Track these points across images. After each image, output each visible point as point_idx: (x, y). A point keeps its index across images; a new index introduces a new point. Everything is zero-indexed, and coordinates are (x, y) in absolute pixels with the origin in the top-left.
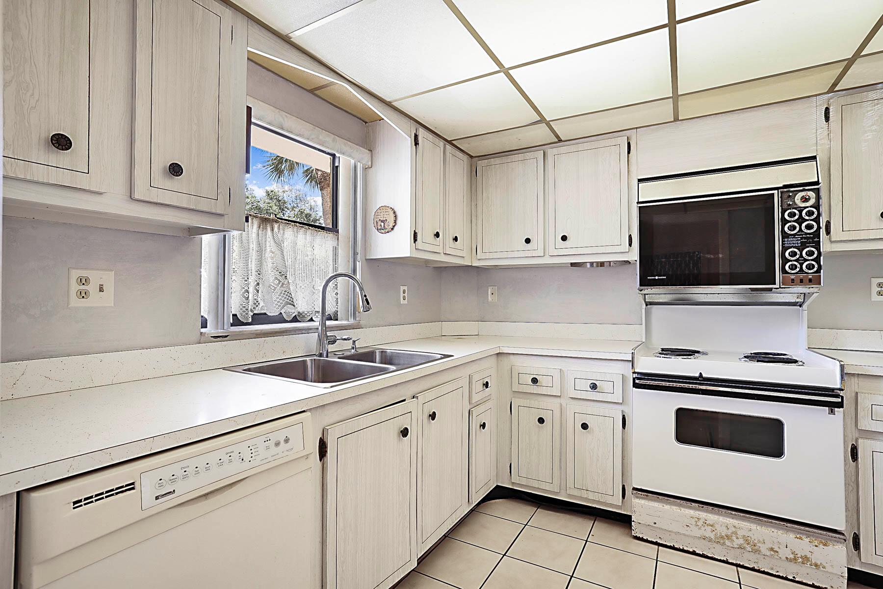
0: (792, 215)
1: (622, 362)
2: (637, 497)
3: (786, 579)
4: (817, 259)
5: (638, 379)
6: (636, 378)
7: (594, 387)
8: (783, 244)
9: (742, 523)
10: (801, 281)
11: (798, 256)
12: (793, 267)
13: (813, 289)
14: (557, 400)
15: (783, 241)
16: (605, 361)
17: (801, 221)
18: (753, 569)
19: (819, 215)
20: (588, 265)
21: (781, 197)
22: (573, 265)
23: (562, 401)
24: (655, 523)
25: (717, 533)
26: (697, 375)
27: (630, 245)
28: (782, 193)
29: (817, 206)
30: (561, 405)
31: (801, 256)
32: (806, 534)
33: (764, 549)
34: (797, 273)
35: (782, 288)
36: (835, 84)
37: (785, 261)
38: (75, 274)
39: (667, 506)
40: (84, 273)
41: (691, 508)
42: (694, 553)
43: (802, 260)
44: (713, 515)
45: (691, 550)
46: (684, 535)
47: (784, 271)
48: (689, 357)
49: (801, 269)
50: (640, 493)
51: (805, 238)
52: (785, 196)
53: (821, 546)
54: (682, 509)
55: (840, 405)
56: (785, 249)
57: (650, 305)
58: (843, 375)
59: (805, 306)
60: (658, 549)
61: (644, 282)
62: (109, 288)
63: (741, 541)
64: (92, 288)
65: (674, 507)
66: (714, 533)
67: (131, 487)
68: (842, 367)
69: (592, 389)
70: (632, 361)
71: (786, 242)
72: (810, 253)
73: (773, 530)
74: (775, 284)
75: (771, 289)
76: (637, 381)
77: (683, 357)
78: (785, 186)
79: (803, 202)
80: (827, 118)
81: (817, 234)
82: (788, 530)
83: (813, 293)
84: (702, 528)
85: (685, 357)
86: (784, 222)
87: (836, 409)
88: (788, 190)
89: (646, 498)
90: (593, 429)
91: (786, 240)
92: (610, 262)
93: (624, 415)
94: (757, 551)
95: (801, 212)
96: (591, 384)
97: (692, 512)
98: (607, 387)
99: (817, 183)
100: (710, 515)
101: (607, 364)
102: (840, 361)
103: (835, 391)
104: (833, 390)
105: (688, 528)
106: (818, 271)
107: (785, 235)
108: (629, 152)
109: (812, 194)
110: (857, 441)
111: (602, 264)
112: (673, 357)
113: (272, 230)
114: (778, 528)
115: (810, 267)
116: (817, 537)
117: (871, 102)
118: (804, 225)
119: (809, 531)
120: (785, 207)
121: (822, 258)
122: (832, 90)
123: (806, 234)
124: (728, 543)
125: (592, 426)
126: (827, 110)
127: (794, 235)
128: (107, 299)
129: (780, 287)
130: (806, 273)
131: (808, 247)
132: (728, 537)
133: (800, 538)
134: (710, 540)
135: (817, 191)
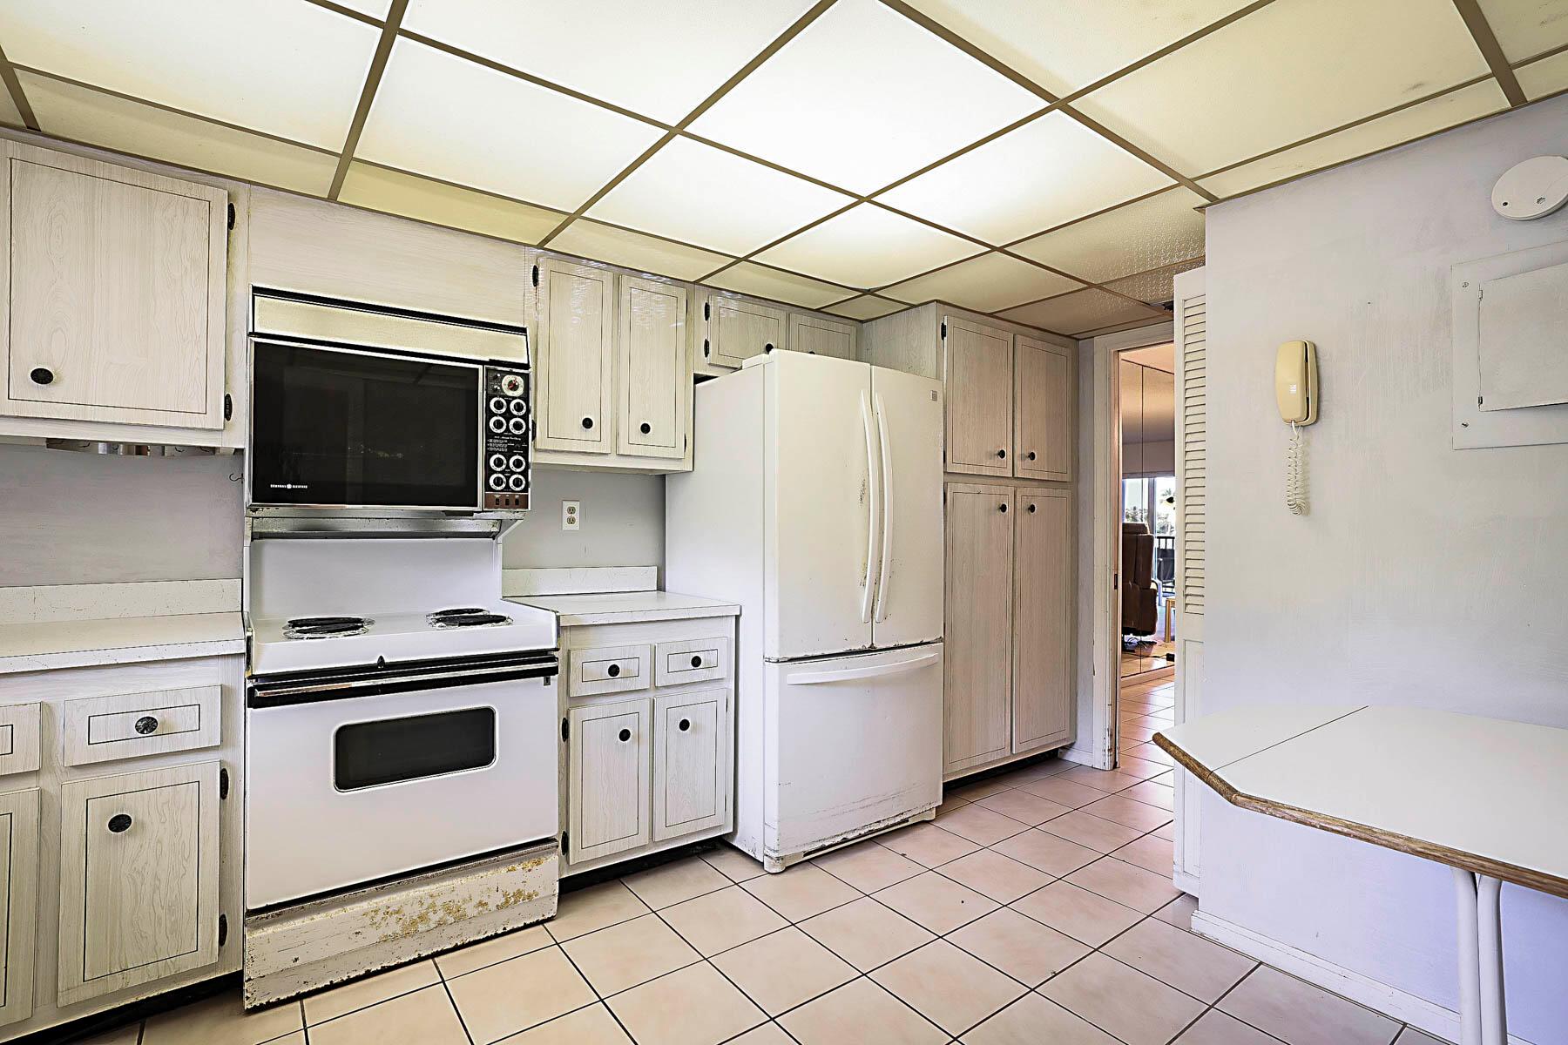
0: (499, 405)
1: (221, 661)
2: (257, 927)
3: (497, 936)
4: (524, 473)
5: (260, 688)
6: (256, 687)
7: (148, 725)
8: (487, 447)
9: (441, 884)
10: (507, 502)
11: (504, 467)
12: (498, 482)
13: (518, 514)
14: (32, 783)
15: (487, 442)
16: (176, 664)
17: (508, 416)
18: (456, 948)
19: (528, 411)
20: (101, 448)
21: (487, 377)
22: (52, 443)
23: (47, 782)
24: (296, 960)
25: (406, 921)
26: (375, 661)
27: (228, 416)
28: (487, 369)
29: (525, 397)
30: (41, 792)
31: (508, 467)
32: (518, 860)
33: (471, 911)
34: (502, 491)
35: (486, 512)
36: (547, 240)
37: (489, 471)
39: (319, 916)
41: (362, 899)
42: (369, 975)
43: (508, 473)
44: (399, 894)
45: (362, 972)
46: (351, 952)
47: (487, 487)
48: (357, 632)
49: (508, 486)
50: (263, 916)
51: (513, 441)
52: (491, 376)
53: (535, 867)
54: (348, 908)
55: (554, 671)
56: (489, 455)
57: (261, 538)
58: (560, 629)
59: (500, 539)
60: (302, 1006)
61: (263, 494)
63: (441, 914)
65: (333, 912)
66: (401, 922)
68: (558, 618)
69: (142, 732)
70: (248, 655)
71: (491, 445)
72: (518, 464)
73: (481, 874)
74: (476, 506)
75: (470, 514)
76: (258, 693)
77: (346, 633)
78: (492, 362)
79: (511, 389)
80: (536, 281)
81: (525, 437)
82: (498, 865)
83: (517, 520)
84: (384, 923)
85: (349, 632)
86: (490, 414)
87: (551, 677)
88: (496, 367)
89: (279, 919)
90: (143, 824)
91: (491, 441)
92: (163, 446)
93: (225, 770)
94: (460, 918)
95: (509, 403)
96: (142, 720)
97: (365, 905)
98: (186, 719)
99: (526, 367)
100: (395, 896)
101: (182, 670)
102: (556, 612)
103: (549, 653)
104: (545, 652)
105: (359, 935)
106: (525, 490)
107: (489, 434)
108: (231, 225)
109: (520, 380)
110: (568, 714)
111: (140, 449)
112: (328, 635)
114: (487, 869)
115: (518, 482)
116: (530, 858)
117: (577, 278)
118: (512, 422)
119: (522, 855)
120: (490, 392)
121: (530, 471)
122: (541, 246)
123: (515, 435)
124: (422, 927)
125: (140, 818)
126: (536, 270)
127: (501, 435)
129: (483, 511)
130: (513, 491)
131: (515, 454)
132: (422, 918)
133: (514, 869)
134: (395, 937)
135: (526, 377)
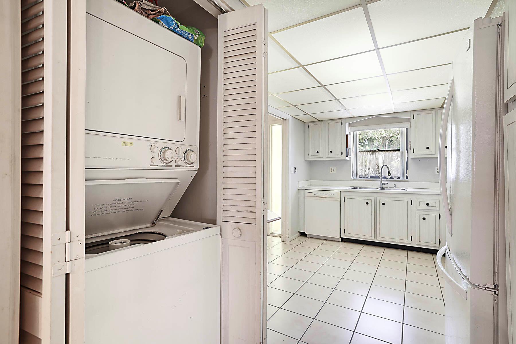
38: (330, 168)
40: (331, 168)
62: (335, 170)
64: (332, 170)
67: (312, 192)
113: (375, 154)
128: (335, 172)
